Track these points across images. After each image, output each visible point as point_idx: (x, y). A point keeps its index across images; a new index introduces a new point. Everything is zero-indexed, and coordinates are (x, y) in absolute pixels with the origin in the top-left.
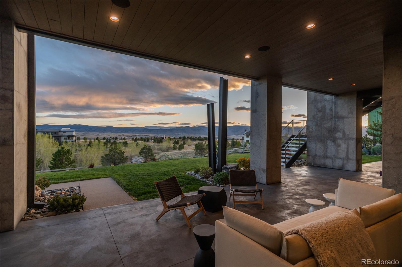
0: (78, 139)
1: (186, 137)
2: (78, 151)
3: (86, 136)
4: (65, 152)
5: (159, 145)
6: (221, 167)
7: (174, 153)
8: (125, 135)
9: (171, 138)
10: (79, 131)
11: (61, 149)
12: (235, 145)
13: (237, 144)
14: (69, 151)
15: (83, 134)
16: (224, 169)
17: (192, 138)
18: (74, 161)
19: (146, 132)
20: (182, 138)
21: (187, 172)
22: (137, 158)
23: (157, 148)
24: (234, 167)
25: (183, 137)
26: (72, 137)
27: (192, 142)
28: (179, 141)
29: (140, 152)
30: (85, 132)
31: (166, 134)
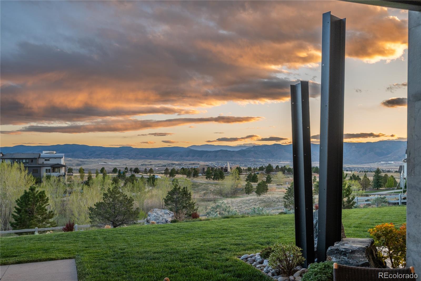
0: (70, 171)
1: (274, 166)
2: (67, 194)
3: (84, 167)
4: (37, 197)
5: (216, 184)
6: (327, 248)
7: (247, 200)
8: (155, 163)
9: (242, 168)
10: (73, 156)
11: (30, 190)
12: (382, 184)
13: (386, 182)
14: (44, 195)
15: (80, 163)
16: (332, 253)
17: (286, 169)
18: (52, 213)
19: (193, 156)
20: (264, 169)
21: (243, 254)
22: (159, 212)
23: (213, 191)
24: (359, 248)
25: (267, 167)
26: (59, 167)
27: (286, 176)
28: (258, 176)
29: (165, 199)
30: (83, 159)
31: (232, 161)
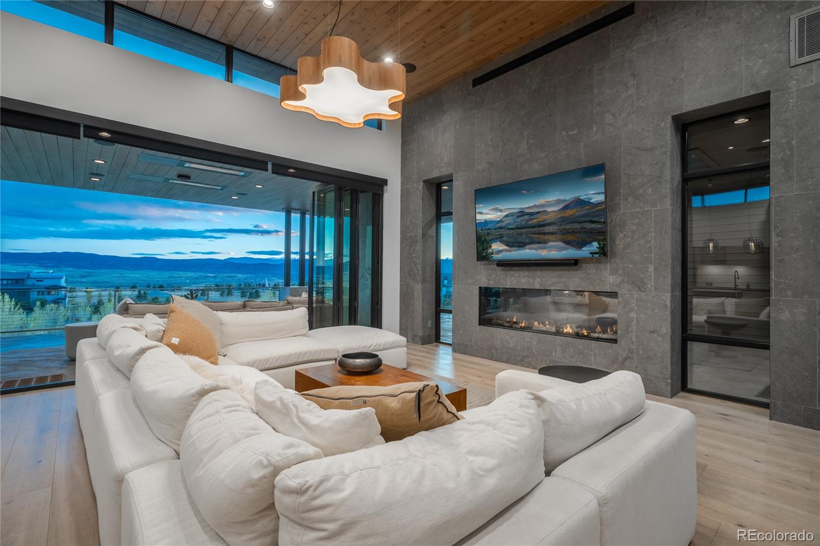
26: (57, 289)
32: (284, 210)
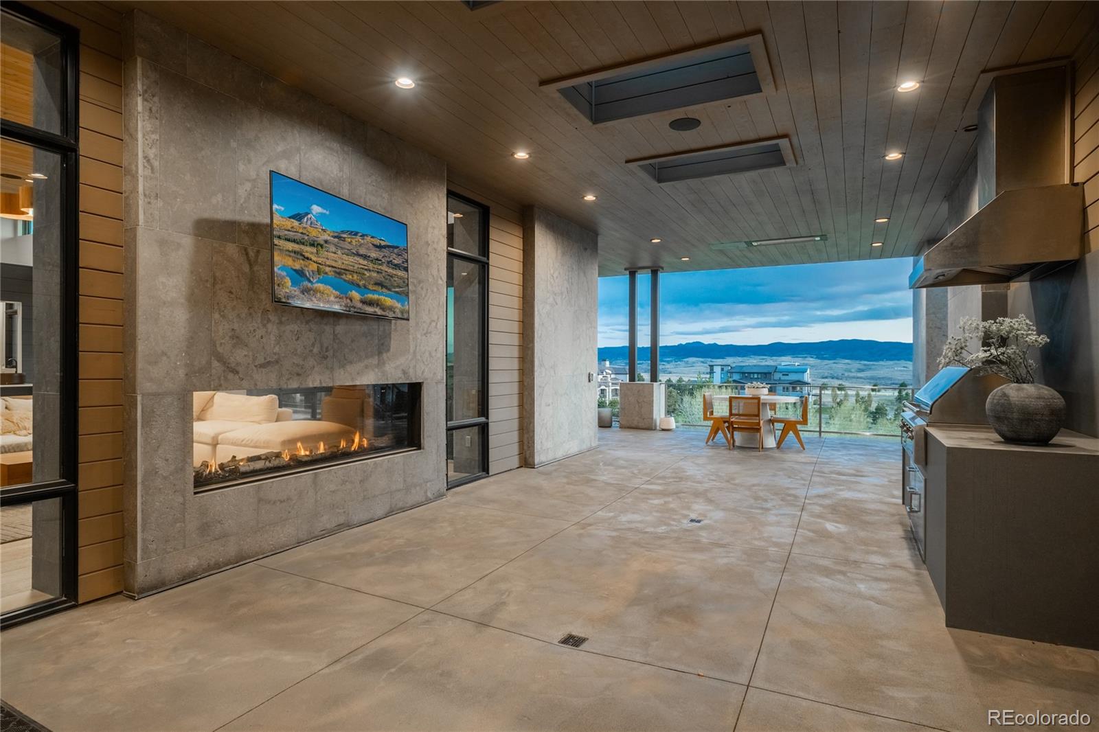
32: (628, 272)
